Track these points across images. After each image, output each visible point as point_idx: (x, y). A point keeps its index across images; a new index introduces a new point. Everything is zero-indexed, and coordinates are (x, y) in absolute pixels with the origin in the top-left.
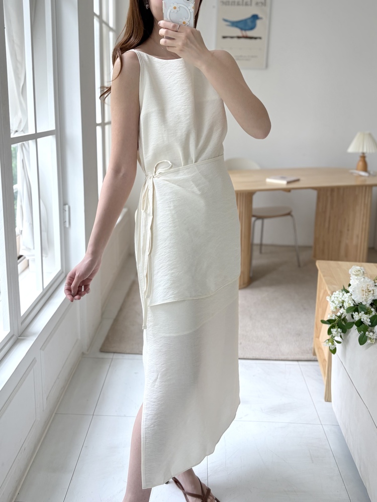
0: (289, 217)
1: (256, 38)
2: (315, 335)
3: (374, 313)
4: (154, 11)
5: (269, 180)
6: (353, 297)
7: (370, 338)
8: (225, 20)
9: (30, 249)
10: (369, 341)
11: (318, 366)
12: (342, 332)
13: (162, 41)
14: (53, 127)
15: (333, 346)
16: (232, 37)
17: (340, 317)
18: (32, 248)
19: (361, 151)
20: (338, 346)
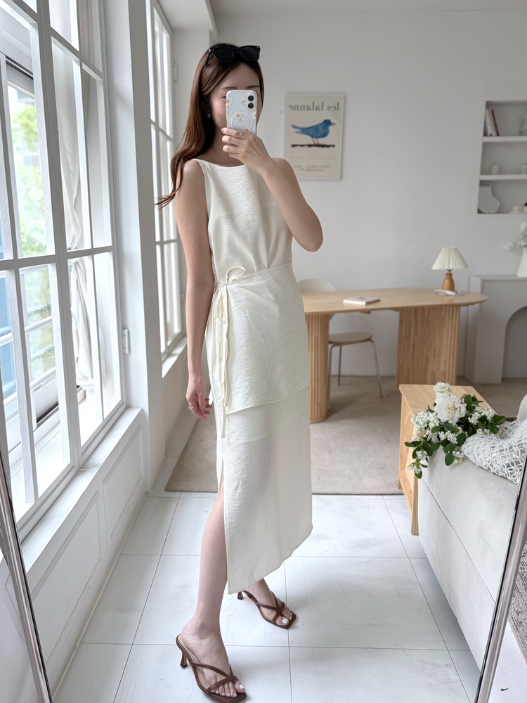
0: (369, 343)
1: (328, 146)
2: (399, 467)
3: (461, 432)
4: (218, 120)
5: (346, 301)
6: (438, 416)
7: (458, 458)
8: (295, 127)
9: (87, 378)
10: (456, 461)
11: (404, 499)
12: (428, 455)
13: (225, 148)
14: (109, 243)
15: (418, 470)
16: (302, 146)
17: (425, 439)
18: (89, 376)
19: (446, 268)
20: (423, 470)
